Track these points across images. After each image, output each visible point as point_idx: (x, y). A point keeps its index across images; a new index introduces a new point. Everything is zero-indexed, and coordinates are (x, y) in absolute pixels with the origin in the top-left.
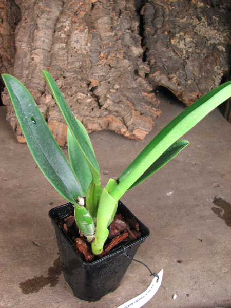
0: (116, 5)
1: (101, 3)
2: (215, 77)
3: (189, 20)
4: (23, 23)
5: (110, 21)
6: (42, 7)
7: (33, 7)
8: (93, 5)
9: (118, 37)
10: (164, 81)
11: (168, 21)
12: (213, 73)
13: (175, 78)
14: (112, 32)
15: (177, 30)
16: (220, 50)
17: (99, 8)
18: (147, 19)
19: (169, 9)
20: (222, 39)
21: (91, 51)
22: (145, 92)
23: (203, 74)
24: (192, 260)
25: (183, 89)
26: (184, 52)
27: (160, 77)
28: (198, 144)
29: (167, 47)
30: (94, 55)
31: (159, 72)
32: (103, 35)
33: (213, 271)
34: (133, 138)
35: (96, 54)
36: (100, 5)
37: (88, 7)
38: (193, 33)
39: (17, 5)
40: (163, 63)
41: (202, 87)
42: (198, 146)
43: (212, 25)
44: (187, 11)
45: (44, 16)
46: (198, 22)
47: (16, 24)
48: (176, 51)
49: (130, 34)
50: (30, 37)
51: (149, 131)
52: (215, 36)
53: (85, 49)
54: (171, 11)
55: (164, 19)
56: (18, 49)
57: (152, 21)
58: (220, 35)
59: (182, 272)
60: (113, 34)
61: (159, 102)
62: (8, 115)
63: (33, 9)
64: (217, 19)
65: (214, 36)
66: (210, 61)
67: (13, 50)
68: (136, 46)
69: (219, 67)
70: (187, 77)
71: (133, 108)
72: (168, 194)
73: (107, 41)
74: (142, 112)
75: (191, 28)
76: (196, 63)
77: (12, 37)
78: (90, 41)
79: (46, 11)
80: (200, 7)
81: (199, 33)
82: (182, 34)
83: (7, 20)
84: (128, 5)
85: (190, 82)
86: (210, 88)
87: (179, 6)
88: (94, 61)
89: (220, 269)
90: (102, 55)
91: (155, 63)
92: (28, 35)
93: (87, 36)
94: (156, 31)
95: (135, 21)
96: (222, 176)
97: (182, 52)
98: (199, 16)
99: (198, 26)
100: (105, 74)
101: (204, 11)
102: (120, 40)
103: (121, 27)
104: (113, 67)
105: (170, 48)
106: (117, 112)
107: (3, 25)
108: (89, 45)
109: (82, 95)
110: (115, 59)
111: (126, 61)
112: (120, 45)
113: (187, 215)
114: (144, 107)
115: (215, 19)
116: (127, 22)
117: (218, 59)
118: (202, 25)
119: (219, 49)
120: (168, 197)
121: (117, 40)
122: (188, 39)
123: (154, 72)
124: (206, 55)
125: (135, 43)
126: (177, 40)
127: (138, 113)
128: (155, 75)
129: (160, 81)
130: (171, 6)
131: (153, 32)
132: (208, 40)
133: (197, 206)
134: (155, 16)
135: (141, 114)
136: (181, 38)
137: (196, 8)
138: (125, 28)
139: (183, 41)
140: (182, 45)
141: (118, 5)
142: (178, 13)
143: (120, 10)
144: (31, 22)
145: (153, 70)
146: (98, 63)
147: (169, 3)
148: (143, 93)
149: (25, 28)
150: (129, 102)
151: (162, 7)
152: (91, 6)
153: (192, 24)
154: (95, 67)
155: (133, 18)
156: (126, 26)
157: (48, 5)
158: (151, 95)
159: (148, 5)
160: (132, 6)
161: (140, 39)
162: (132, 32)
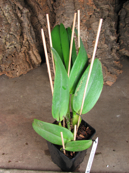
0: (103, 14)
1: (94, 15)
6: (65, 17)
7: (61, 17)
8: (90, 16)
10: (127, 53)
17: (93, 17)
18: (122, 18)
21: (88, 40)
22: (115, 61)
24: (120, 151)
27: (125, 52)
30: (90, 42)
31: (125, 49)
32: (95, 31)
35: (91, 41)
36: (94, 16)
37: (87, 18)
39: (55, 13)
40: (127, 43)
45: (66, 22)
47: (54, 23)
49: (109, 29)
51: (114, 82)
53: (85, 39)
57: (124, 19)
59: (114, 156)
61: (122, 66)
63: (61, 18)
68: (113, 36)
71: (107, 70)
72: (117, 116)
74: (112, 72)
78: (88, 35)
79: (68, 19)
84: (109, 13)
88: (89, 45)
90: (94, 41)
91: (123, 43)
93: (86, 33)
95: (113, 22)
102: (103, 34)
103: (104, 26)
104: (99, 48)
108: (87, 37)
110: (100, 44)
111: (106, 45)
112: (103, 36)
113: (124, 128)
114: (113, 69)
116: (108, 24)
120: (117, 118)
121: (102, 34)
123: (122, 49)
125: (112, 34)
127: (109, 73)
128: (122, 50)
129: (125, 53)
131: (124, 26)
134: (126, 17)
135: (111, 73)
141: (104, 14)
145: (121, 47)
146: (92, 46)
148: (113, 61)
150: (105, 67)
154: (90, 48)
155: (112, 20)
156: (108, 26)
157: (68, 16)
158: (118, 63)
159: (123, 10)
160: (112, 14)
161: (115, 31)
162: (112, 27)
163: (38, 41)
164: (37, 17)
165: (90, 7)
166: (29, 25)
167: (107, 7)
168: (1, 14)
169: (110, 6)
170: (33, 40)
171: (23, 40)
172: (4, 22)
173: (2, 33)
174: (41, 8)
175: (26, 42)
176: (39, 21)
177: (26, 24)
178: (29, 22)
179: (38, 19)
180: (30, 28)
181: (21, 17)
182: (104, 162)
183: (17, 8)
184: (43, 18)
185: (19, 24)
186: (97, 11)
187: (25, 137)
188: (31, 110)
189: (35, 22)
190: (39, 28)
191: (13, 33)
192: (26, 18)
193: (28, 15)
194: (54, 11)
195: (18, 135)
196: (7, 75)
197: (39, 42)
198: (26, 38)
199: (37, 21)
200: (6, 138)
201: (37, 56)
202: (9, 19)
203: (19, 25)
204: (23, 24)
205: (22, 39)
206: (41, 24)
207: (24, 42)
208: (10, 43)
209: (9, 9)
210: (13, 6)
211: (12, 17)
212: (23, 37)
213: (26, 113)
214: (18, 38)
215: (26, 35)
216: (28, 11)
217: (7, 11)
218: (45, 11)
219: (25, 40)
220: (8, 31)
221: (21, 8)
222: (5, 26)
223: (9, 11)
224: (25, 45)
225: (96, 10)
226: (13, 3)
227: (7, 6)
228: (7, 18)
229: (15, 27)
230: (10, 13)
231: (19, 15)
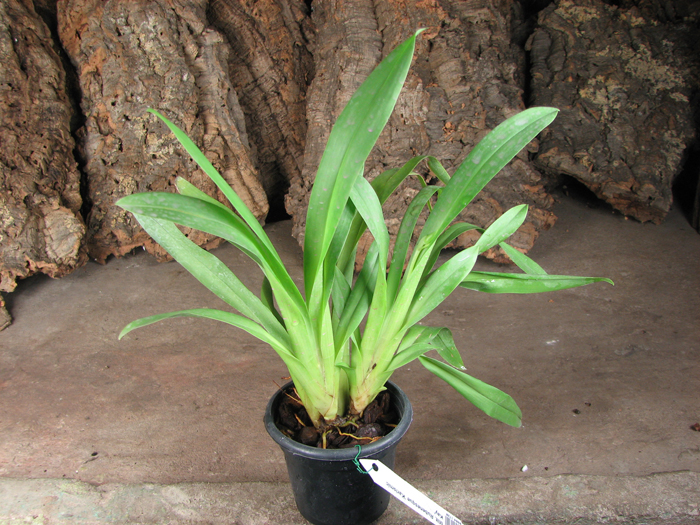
0: (472, 39)
2: (667, 151)
3: (614, 51)
4: (317, 82)
5: (460, 68)
6: (347, 54)
7: (334, 55)
8: (431, 44)
9: (475, 93)
10: (566, 165)
11: (573, 57)
12: (662, 144)
13: (586, 158)
14: (465, 85)
15: (592, 72)
16: (677, 100)
17: (441, 47)
18: (537, 57)
19: (575, 36)
20: (680, 81)
21: (428, 120)
22: (525, 183)
23: (643, 147)
24: (566, 429)
25: (603, 178)
26: (605, 111)
27: (557, 158)
28: (624, 271)
29: (573, 104)
30: (434, 127)
31: (556, 149)
32: (449, 91)
33: (598, 443)
34: (501, 260)
35: (438, 124)
36: (443, 42)
37: (423, 47)
38: (621, 75)
39: (310, 53)
40: (564, 133)
41: (641, 171)
42: (624, 274)
43: (660, 57)
44: (610, 36)
45: (351, 68)
46: (632, 55)
47: (308, 84)
48: (590, 111)
49: (498, 86)
50: (328, 103)
51: (529, 248)
52: (665, 75)
53: (418, 116)
54: (578, 40)
55: (566, 53)
56: (310, 123)
57: (546, 60)
58: (676, 73)
59: (545, 441)
60: (468, 88)
61: (552, 200)
62: (294, 229)
63: (334, 58)
64: (672, 44)
65: (664, 77)
66: (655, 123)
67: (304, 126)
68: (511, 107)
69: (674, 132)
70: (611, 156)
72: (548, 343)
73: (457, 101)
75: (618, 65)
76: (629, 129)
77: (302, 104)
78: (426, 102)
79: (355, 59)
80: (637, 27)
81: (633, 74)
82: (600, 78)
83: (293, 78)
84: (494, 38)
85: (616, 164)
86: (657, 173)
87: (594, 28)
88: (434, 136)
89: (611, 440)
90: (448, 125)
92: (326, 100)
93: (420, 95)
94: (552, 78)
95: (508, 64)
96: (656, 318)
97: (601, 110)
98: (635, 42)
99: (632, 61)
100: (453, 157)
101: (644, 33)
102: (479, 98)
103: (480, 75)
104: (468, 143)
105: (578, 106)
106: (472, 217)
107: (287, 87)
108: (425, 109)
109: (413, 191)
110: (469, 130)
112: (479, 106)
113: (574, 371)
115: (666, 45)
116: (491, 66)
117: (672, 118)
118: (641, 58)
119: (674, 100)
120: (547, 347)
121: (474, 98)
122: (613, 86)
123: (546, 151)
124: (648, 113)
125: (510, 102)
126: (592, 90)
128: (548, 154)
129: (559, 164)
130: (580, 31)
131: (547, 80)
132: (652, 85)
133: (596, 359)
134: (551, 50)
136: (598, 87)
137: (630, 28)
138: (488, 76)
139: (603, 90)
140: (600, 98)
141: (476, 38)
142: (592, 41)
143: (480, 47)
144: (330, 78)
145: (545, 146)
146: (441, 139)
147: (576, 25)
148: (521, 186)
149: (321, 90)
150: (492, 201)
151: (563, 33)
152: (427, 45)
153: (620, 58)
154: (435, 145)
155: (506, 58)
156: (491, 73)
157: (356, 50)
158: (536, 189)
159: (538, 32)
160: (502, 38)
161: (519, 94)
162: (506, 82)
163: (255, 147)
164: (249, 66)
165: (428, 15)
166: (223, 85)
167: (483, 17)
168: (132, 45)
169: (492, 12)
170: (237, 134)
171: (206, 132)
172: (142, 68)
173: (135, 105)
174: (261, 35)
175: (214, 139)
176: (256, 81)
177: (215, 79)
178: (223, 74)
179: (252, 73)
180: (228, 95)
181: (198, 56)
182: (512, 459)
183: (183, 29)
184: (271, 68)
185: (192, 77)
186: (451, 28)
187: (225, 412)
188: (243, 343)
189: (244, 83)
190: (257, 102)
191: (172, 105)
192: (215, 59)
193: (220, 52)
194: (308, 46)
195: (198, 407)
196: (148, 248)
197: (259, 150)
198: (217, 126)
199: (250, 79)
200: (158, 416)
201: (253, 190)
202: (159, 60)
203: (192, 80)
204: (206, 79)
205: (203, 127)
206: (262, 90)
207: (208, 138)
208: (159, 137)
209: (159, 28)
210: (172, 20)
211: (169, 55)
212: (205, 124)
213: (225, 351)
214: (189, 123)
215: (216, 116)
216: (221, 39)
217: (152, 35)
218: (275, 43)
219: (212, 132)
220: (156, 100)
221: (198, 27)
222: (146, 84)
223: (159, 36)
224: (213, 148)
225: (449, 26)
226: (172, 12)
227: (152, 20)
228: (152, 59)
229: (178, 87)
230: (162, 40)
231: (192, 49)
